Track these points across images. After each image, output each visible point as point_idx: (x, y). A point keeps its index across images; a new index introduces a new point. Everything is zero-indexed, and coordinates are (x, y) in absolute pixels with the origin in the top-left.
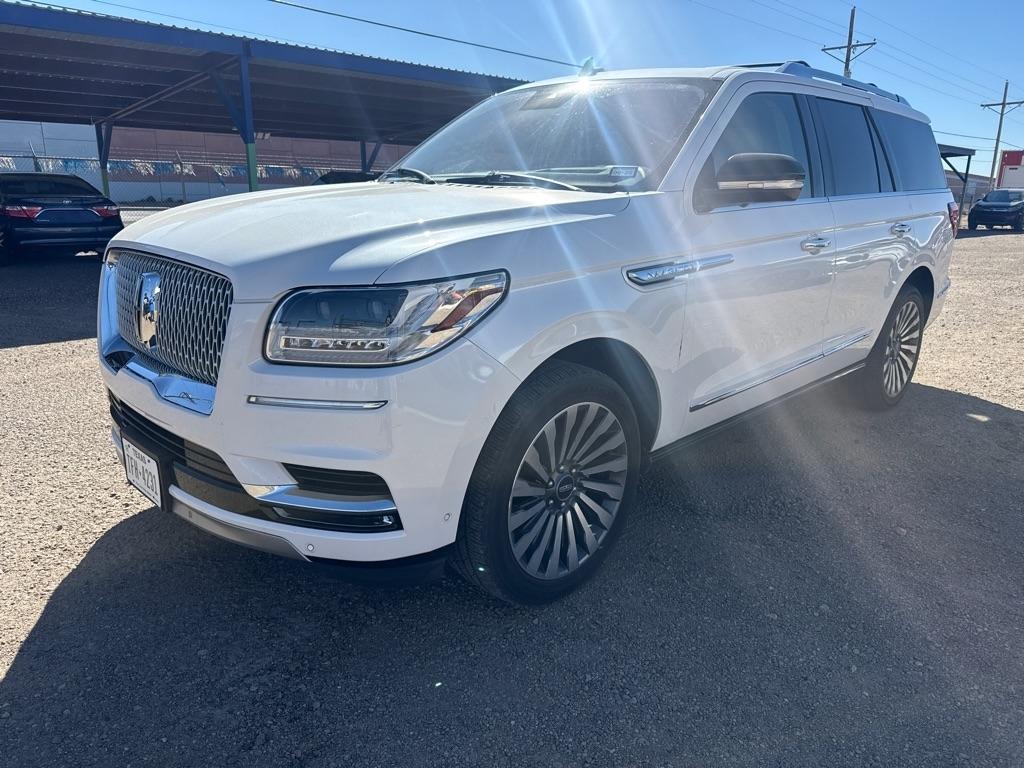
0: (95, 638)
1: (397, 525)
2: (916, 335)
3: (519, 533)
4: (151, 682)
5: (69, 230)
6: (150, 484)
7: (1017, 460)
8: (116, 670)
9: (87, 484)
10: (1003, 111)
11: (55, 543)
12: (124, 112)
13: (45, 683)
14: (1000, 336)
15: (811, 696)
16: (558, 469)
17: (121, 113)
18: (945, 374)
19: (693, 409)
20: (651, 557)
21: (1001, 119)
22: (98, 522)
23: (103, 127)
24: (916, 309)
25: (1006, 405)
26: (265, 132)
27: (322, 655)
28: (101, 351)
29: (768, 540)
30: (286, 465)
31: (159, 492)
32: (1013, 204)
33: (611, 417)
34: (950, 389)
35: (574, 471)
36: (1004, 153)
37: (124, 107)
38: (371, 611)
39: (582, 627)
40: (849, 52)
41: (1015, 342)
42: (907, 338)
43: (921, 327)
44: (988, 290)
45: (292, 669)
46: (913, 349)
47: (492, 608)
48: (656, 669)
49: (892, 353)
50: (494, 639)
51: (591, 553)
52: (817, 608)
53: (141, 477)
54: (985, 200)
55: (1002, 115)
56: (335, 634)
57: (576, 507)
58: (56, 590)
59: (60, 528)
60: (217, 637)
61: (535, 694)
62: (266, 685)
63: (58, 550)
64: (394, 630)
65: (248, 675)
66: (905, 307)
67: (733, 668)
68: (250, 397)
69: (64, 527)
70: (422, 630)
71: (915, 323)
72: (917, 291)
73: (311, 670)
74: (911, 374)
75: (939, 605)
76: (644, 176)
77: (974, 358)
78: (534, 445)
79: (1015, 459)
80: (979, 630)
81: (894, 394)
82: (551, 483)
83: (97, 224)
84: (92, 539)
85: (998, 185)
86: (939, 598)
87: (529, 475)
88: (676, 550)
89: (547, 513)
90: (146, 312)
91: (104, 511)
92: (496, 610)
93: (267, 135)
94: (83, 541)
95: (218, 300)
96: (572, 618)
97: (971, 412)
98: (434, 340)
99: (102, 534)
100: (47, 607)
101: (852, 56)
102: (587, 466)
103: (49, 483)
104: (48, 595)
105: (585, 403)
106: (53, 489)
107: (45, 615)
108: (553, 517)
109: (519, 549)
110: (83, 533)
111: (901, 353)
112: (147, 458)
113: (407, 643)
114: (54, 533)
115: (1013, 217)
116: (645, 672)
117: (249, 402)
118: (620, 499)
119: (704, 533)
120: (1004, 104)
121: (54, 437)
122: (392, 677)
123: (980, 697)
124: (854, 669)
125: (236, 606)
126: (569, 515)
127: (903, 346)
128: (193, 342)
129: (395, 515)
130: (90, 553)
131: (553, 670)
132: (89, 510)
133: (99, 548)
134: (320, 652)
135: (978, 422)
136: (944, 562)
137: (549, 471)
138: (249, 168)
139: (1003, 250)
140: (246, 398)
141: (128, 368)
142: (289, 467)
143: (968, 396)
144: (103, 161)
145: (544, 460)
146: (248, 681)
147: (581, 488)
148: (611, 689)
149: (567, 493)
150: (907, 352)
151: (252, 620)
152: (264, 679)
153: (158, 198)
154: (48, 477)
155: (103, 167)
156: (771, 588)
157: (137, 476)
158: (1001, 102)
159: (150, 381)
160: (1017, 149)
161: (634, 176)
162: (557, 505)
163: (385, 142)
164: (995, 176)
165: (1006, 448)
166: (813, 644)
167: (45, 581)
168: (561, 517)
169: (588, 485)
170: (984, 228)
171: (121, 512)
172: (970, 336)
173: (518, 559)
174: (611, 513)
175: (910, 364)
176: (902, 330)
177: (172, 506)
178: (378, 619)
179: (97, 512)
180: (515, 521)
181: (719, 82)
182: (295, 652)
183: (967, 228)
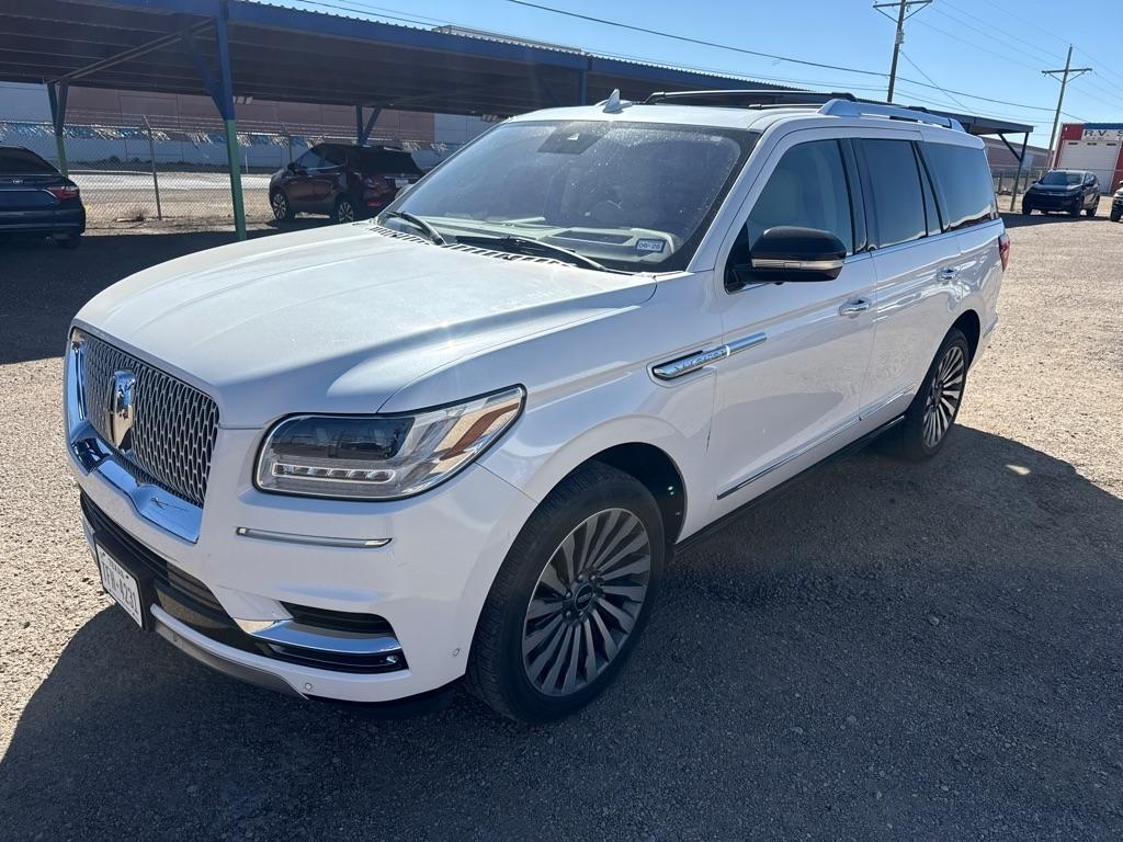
0: (74, 772)
1: (402, 664)
2: (959, 379)
3: (533, 655)
4: (137, 828)
5: (21, 213)
6: (129, 599)
7: (1057, 526)
8: (98, 814)
9: (56, 565)
10: (1065, 79)
11: (23, 645)
12: (80, 73)
13: (20, 832)
14: (1047, 361)
15: (834, 830)
16: (576, 579)
17: (78, 73)
18: (989, 412)
19: (719, 497)
20: (673, 657)
21: (1063, 87)
22: (70, 616)
23: (57, 88)
24: (960, 353)
25: (1050, 454)
26: (246, 96)
27: (322, 788)
28: (68, 439)
29: (796, 633)
30: (283, 603)
31: (139, 610)
32: (1070, 187)
33: (634, 520)
34: (992, 432)
35: (593, 577)
36: (1064, 126)
37: (81, 67)
38: (374, 729)
39: (599, 748)
40: (902, 10)
41: (1062, 368)
42: (950, 384)
43: (964, 371)
44: (1039, 298)
45: (290, 807)
46: (956, 394)
47: (504, 724)
48: (676, 799)
49: (933, 402)
50: (506, 764)
51: (611, 660)
52: (844, 720)
53: (118, 590)
54: (1041, 182)
55: (1064, 82)
56: (335, 760)
57: (596, 614)
58: (26, 708)
59: (27, 625)
60: (207, 768)
61: (549, 833)
62: (260, 828)
63: (27, 655)
64: (399, 753)
65: (242, 818)
66: (948, 354)
67: (756, 796)
68: (239, 528)
69: (32, 624)
70: (430, 753)
71: (958, 368)
72: (963, 335)
73: (310, 807)
74: (952, 418)
75: (969, 714)
76: (673, 251)
77: (1020, 391)
78: (552, 562)
79: (1055, 524)
80: (1008, 745)
81: (934, 443)
82: (569, 594)
83: (53, 208)
84: (64, 639)
85: (1056, 165)
86: (968, 705)
87: (545, 593)
88: (699, 647)
89: (564, 625)
90: (119, 409)
91: (77, 601)
92: (509, 727)
93: (249, 100)
94: (54, 641)
95: (202, 417)
96: (590, 735)
97: (1013, 463)
98: (444, 467)
99: (75, 633)
100: (17, 731)
101: (906, 14)
102: (607, 572)
103: (12, 562)
104: (18, 715)
105: (607, 510)
106: (17, 572)
107: (15, 740)
108: (571, 629)
109: (533, 672)
110: (55, 632)
111: (943, 400)
112: (125, 573)
113: (413, 770)
114: (20, 631)
115: (1070, 202)
116: (664, 802)
117: (238, 533)
118: (642, 600)
119: (730, 625)
120: (1066, 71)
121: (15, 500)
122: (398, 813)
123: (1004, 828)
124: (879, 795)
125: (227, 726)
126: (587, 624)
127: (945, 393)
128: (174, 456)
129: (399, 654)
130: (62, 658)
131: (568, 803)
132: (58, 599)
133: (73, 651)
134: (320, 785)
135: (1017, 475)
136: (976, 660)
137: (566, 582)
138: (227, 133)
139: (1057, 244)
140: (235, 530)
141: (99, 472)
142: (286, 605)
143: (1011, 441)
144: (58, 124)
145: (562, 574)
146: (242, 825)
147: (600, 593)
148: (629, 825)
149: (586, 602)
150: (949, 398)
151: (245, 745)
152: (260, 821)
153: (122, 158)
154: (11, 554)
155: (59, 133)
156: (797, 695)
157: (114, 587)
158: (1064, 68)
159: (126, 493)
160: (1078, 122)
161: (661, 252)
162: (575, 615)
163: (384, 107)
164: (1054, 148)
165: (1046, 510)
166: (839, 764)
167: (14, 697)
168: (580, 627)
169: (608, 590)
170: (1040, 213)
171: (96, 602)
172: (1016, 361)
173: (532, 682)
174: (631, 616)
175: (952, 410)
176: (945, 377)
177: (154, 625)
178: (381, 741)
179: (69, 602)
180: (529, 643)
181: (756, 135)
182: (293, 785)
183: (1021, 212)
